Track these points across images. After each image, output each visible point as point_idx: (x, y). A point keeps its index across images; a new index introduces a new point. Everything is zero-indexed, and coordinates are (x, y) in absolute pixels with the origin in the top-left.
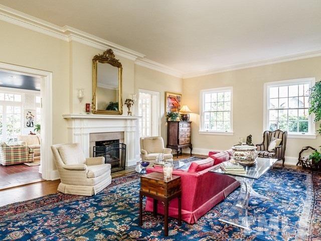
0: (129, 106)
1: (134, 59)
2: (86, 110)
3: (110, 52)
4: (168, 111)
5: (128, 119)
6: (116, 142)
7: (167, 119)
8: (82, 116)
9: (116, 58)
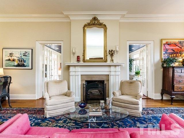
0: (112, 55)
1: (119, 18)
2: (78, 60)
3: (95, 19)
4: (165, 56)
5: (112, 65)
6: (102, 82)
7: (163, 65)
8: (75, 64)
9: (101, 22)
